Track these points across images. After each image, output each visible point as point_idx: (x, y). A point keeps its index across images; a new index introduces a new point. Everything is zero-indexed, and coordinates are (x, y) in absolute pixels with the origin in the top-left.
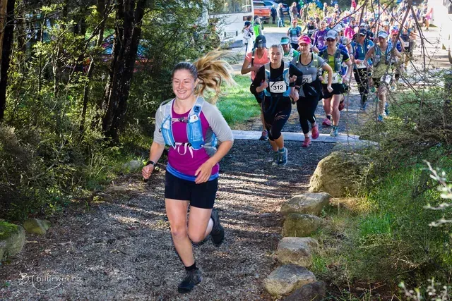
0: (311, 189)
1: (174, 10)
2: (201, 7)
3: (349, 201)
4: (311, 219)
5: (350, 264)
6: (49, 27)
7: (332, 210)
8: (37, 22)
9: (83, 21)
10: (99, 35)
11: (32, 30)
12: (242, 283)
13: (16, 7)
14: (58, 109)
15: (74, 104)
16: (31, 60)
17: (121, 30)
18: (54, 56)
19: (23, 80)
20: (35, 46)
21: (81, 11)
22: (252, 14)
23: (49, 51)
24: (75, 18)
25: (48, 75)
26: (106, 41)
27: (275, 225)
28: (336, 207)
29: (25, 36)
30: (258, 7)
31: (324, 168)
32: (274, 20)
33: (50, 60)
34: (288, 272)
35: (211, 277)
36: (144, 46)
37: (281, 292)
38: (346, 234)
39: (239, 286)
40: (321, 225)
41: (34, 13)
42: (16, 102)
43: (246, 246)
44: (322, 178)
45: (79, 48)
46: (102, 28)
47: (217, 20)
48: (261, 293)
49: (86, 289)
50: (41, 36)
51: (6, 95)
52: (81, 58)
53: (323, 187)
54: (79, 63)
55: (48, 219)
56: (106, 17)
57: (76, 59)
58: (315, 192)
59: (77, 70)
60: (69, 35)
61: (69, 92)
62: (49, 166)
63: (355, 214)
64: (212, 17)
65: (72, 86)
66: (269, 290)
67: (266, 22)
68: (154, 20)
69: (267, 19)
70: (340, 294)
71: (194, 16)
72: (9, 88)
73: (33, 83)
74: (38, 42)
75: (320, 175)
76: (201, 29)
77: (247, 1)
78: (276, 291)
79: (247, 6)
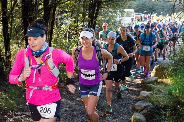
0: (152, 76)
1: (108, 16)
2: (117, 15)
3: (165, 80)
4: (151, 86)
5: (163, 101)
6: (66, 21)
7: (159, 83)
8: (62, 19)
9: (77, 19)
10: (82, 24)
11: (61, 21)
12: (127, 106)
13: (55, 14)
14: (68, 47)
15: (74, 46)
16: (60, 31)
17: (90, 22)
18: (68, 30)
19: (57, 38)
20: (61, 27)
21: (77, 15)
22: (134, 18)
23: (66, 28)
24: (75, 18)
25: (65, 36)
26: (85, 25)
27: (139, 88)
28: (160, 82)
29: (58, 23)
30: (136, 15)
31: (157, 69)
32: (141, 20)
33: (66, 31)
34: (142, 103)
35: (117, 103)
36: (97, 28)
37: (140, 109)
38: (163, 91)
40: (155, 88)
41: (62, 16)
42: (55, 45)
43: (129, 94)
44: (155, 72)
45: (76, 28)
46: (83, 21)
47: (122, 19)
48: (133, 109)
49: (76, 106)
50: (63, 23)
51: (52, 42)
52: (76, 31)
53: (156, 76)
54: (76, 32)
55: (64, 83)
56: (85, 18)
57: (75, 31)
58: (153, 77)
59: (75, 35)
60: (73, 23)
61: (72, 42)
62: (65, 66)
63: (166, 85)
64: (120, 18)
65: (73, 40)
66: (136, 108)
67: (139, 20)
68: (101, 19)
69: (139, 19)
70: (160, 111)
71: (114, 18)
72: (53, 40)
73: (61, 39)
74: (62, 25)
75: (155, 71)
76: (116, 22)
77: (132, 13)
78: (138, 108)
79: (132, 15)
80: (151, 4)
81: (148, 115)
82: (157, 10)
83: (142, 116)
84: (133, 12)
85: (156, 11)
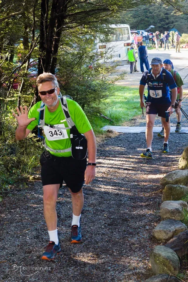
0: (180, 167)
4: (181, 188)
34: (168, 224)
37: (164, 238)
39: (136, 235)
48: (151, 239)
58: (183, 169)
66: (157, 237)
75: (186, 157)
77: (126, 31)
78: (161, 237)
79: (126, 36)
80: (164, 10)
81: (181, 249)
82: (176, 21)
83: (171, 250)
84: (128, 30)
85: (175, 23)
